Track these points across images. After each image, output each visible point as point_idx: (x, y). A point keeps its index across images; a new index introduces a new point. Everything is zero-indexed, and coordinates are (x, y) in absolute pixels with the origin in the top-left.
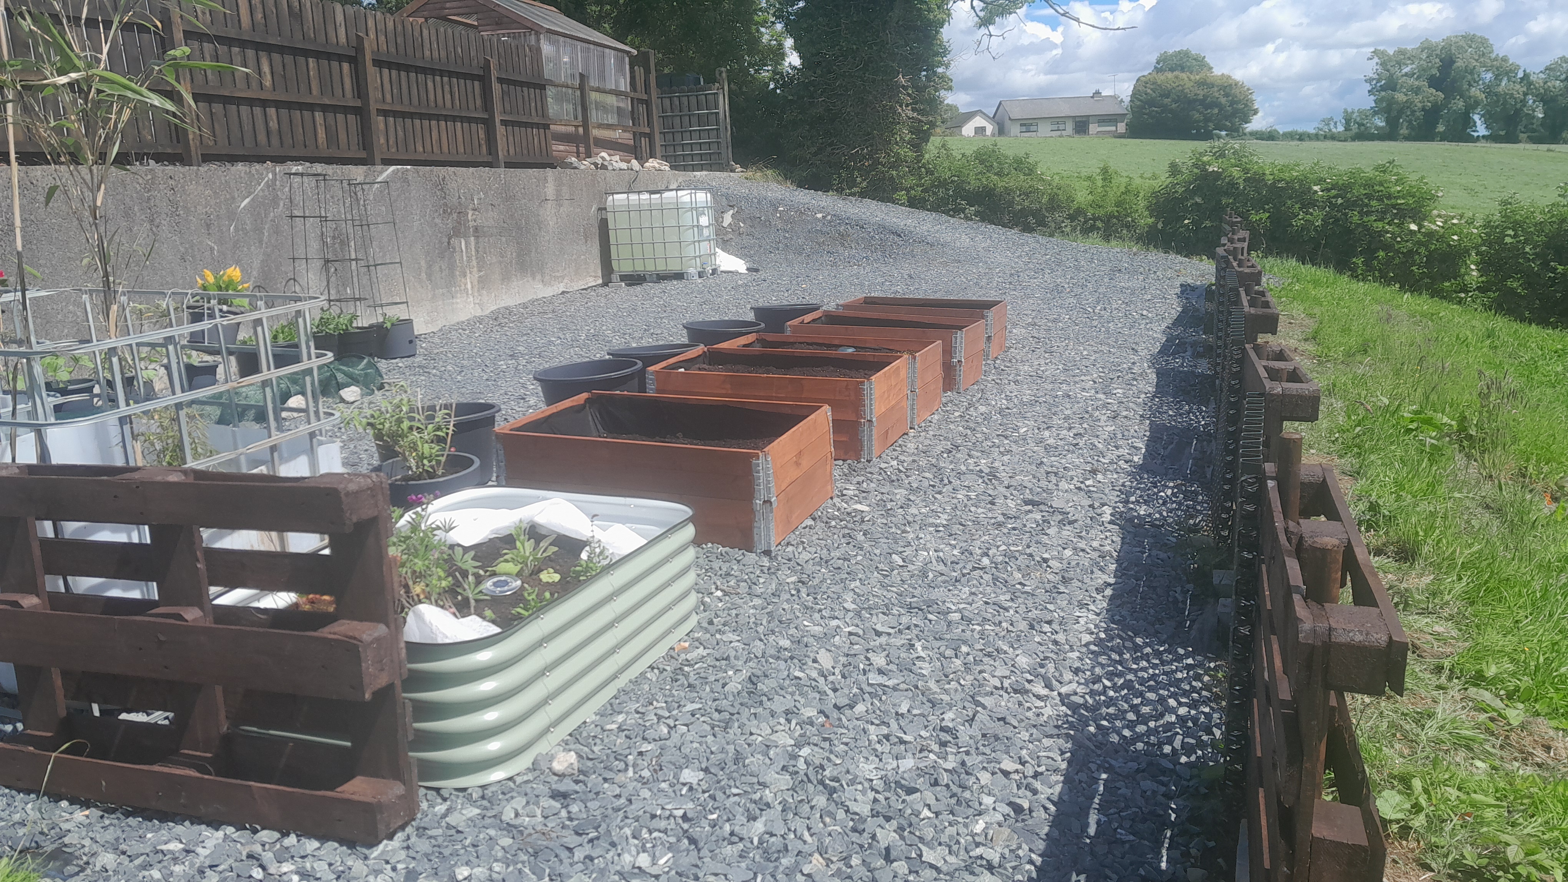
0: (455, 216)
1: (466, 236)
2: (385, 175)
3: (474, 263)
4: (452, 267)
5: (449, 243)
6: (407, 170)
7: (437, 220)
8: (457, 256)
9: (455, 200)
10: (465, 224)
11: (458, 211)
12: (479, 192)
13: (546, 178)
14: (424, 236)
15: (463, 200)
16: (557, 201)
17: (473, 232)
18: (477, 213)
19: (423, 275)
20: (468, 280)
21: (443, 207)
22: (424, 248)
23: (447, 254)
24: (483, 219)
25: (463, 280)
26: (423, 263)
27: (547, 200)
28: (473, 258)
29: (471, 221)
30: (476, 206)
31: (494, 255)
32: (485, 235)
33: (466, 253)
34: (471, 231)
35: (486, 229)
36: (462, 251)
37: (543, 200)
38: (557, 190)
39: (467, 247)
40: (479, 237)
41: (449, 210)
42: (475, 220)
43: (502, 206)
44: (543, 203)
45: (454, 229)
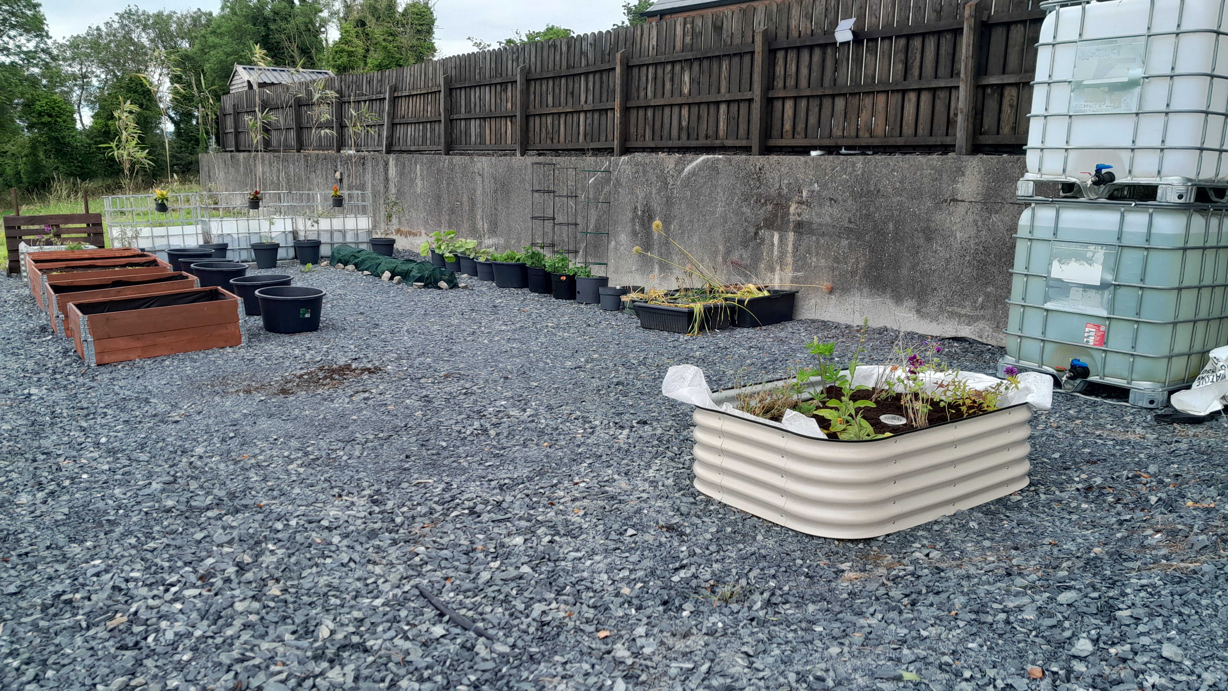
0: (770, 207)
1: (782, 229)
2: (694, 164)
3: (789, 259)
4: (756, 259)
5: (756, 234)
6: (718, 159)
7: (745, 209)
8: (765, 249)
9: (773, 192)
10: (782, 217)
11: (775, 202)
12: (811, 184)
13: (960, 169)
14: (726, 222)
15: (786, 191)
16: (984, 204)
17: (795, 227)
18: (804, 207)
19: (720, 259)
20: (777, 277)
21: (755, 198)
22: (724, 233)
23: (751, 244)
24: (814, 214)
25: (769, 274)
26: (721, 247)
27: (957, 201)
28: (788, 255)
29: (794, 215)
30: (804, 199)
31: (823, 258)
32: (812, 232)
33: (778, 248)
34: (791, 225)
35: (814, 226)
36: (773, 244)
37: (946, 201)
38: (989, 188)
39: (781, 241)
40: (801, 234)
41: (763, 201)
42: (799, 215)
43: (850, 202)
44: (945, 204)
45: (766, 220)
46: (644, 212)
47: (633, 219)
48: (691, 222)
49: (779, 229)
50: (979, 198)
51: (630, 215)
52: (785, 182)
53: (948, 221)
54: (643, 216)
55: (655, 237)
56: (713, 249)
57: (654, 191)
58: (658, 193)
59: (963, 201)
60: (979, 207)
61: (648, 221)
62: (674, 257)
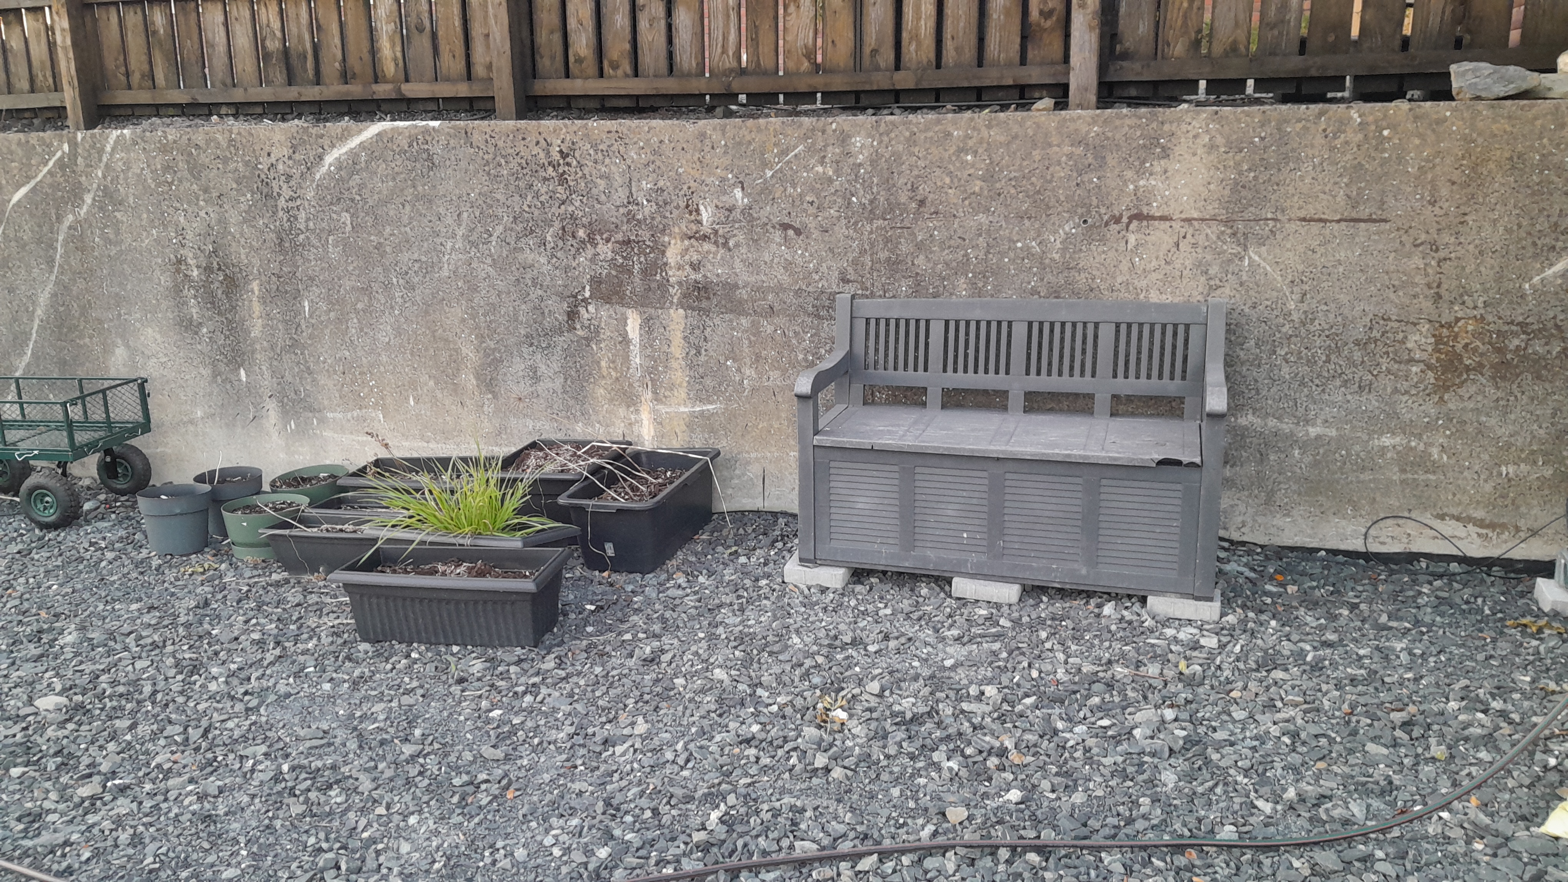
1: (648, 303)
2: (354, 143)
3: (679, 374)
6: (426, 131)
9: (611, 211)
10: (647, 272)
11: (619, 237)
12: (723, 189)
13: (1154, 141)
14: (475, 289)
15: (648, 209)
16: (1227, 222)
17: (685, 296)
18: (707, 246)
19: (467, 379)
20: (645, 416)
21: (557, 225)
22: (473, 317)
23: (561, 341)
24: (738, 264)
25: (622, 411)
26: (469, 352)
27: (1150, 218)
28: (674, 364)
29: (680, 267)
30: (706, 228)
31: (773, 367)
32: (737, 308)
33: (643, 347)
34: (675, 292)
35: (743, 294)
36: (625, 341)
37: (1118, 220)
38: (1237, 187)
39: (650, 331)
40: (707, 312)
41: (581, 233)
42: (696, 267)
43: (841, 230)
44: (1114, 228)
45: (596, 282)
46: (208, 269)
47: (177, 290)
48: (366, 290)
49: (642, 302)
50: (1211, 209)
51: (165, 280)
52: (646, 185)
53: (1125, 266)
54: (208, 283)
55: (255, 333)
56: (444, 356)
57: (233, 217)
58: (248, 219)
59: (1163, 218)
60: (1212, 231)
61: (226, 293)
62: (323, 380)
